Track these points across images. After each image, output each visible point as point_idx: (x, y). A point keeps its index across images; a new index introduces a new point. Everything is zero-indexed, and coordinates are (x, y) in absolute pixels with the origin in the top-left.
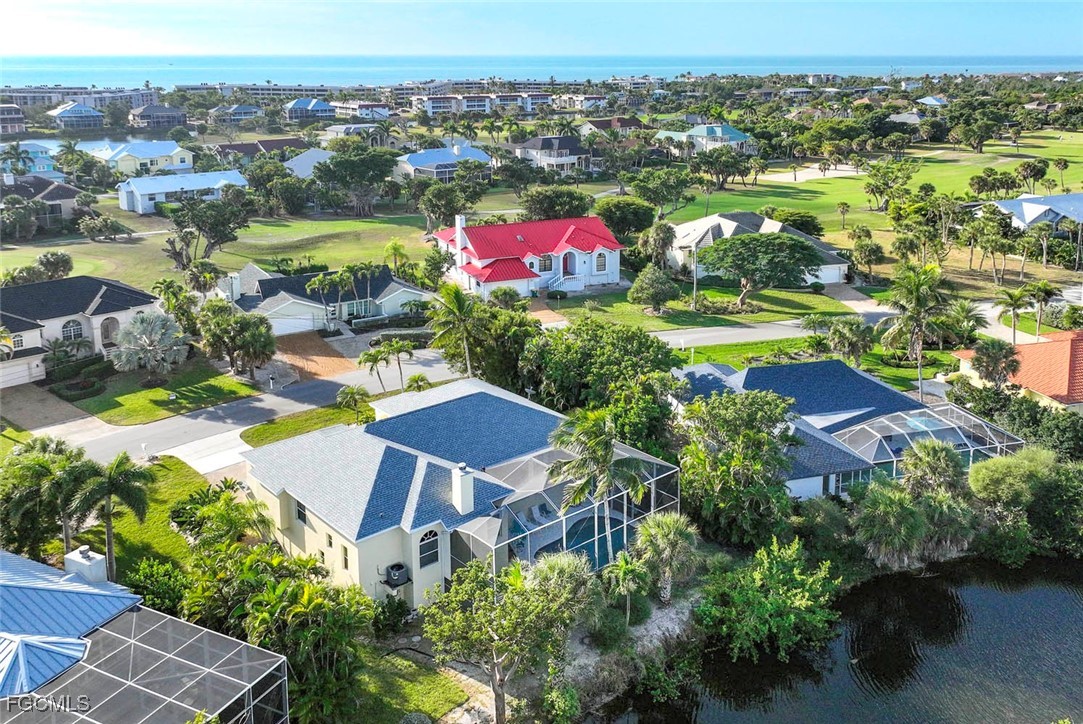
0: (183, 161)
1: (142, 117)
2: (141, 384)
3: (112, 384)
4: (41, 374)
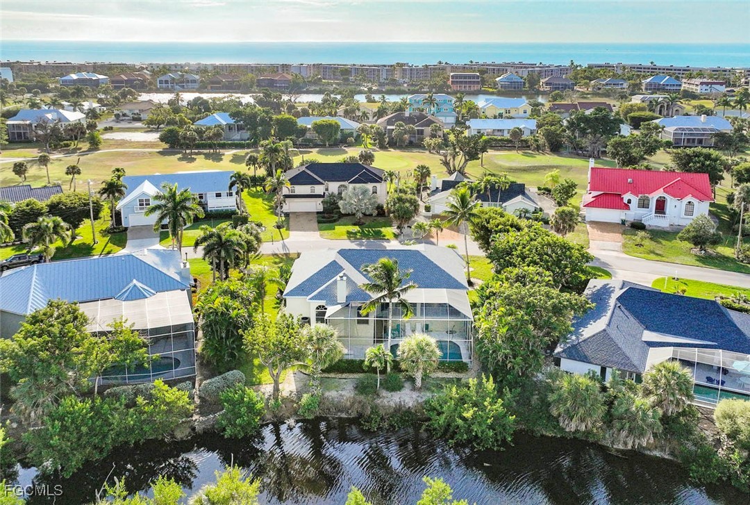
0: (525, 112)
1: (547, 84)
2: (353, 222)
3: (343, 220)
4: (321, 208)
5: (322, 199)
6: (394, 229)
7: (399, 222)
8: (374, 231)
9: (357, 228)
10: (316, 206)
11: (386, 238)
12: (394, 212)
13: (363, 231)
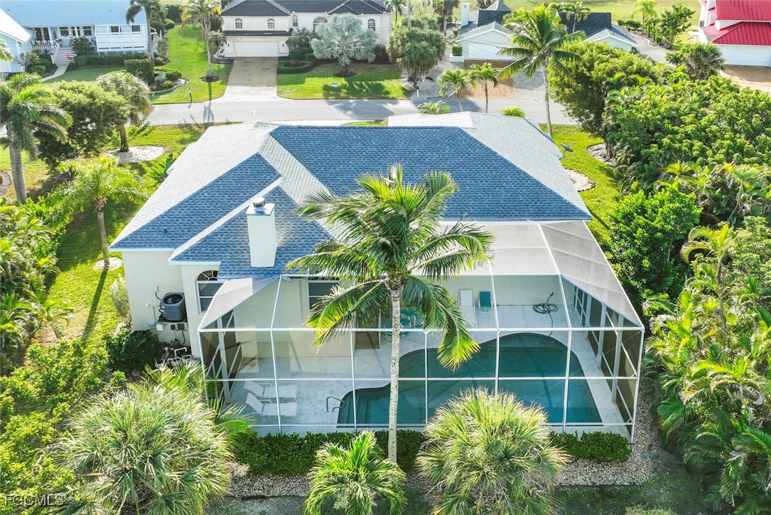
2: (336, 72)
3: (319, 69)
4: (285, 51)
5: (287, 38)
6: (404, 83)
7: (412, 71)
8: (369, 86)
9: (341, 82)
10: (277, 48)
11: (390, 96)
12: (402, 56)
13: (351, 85)
